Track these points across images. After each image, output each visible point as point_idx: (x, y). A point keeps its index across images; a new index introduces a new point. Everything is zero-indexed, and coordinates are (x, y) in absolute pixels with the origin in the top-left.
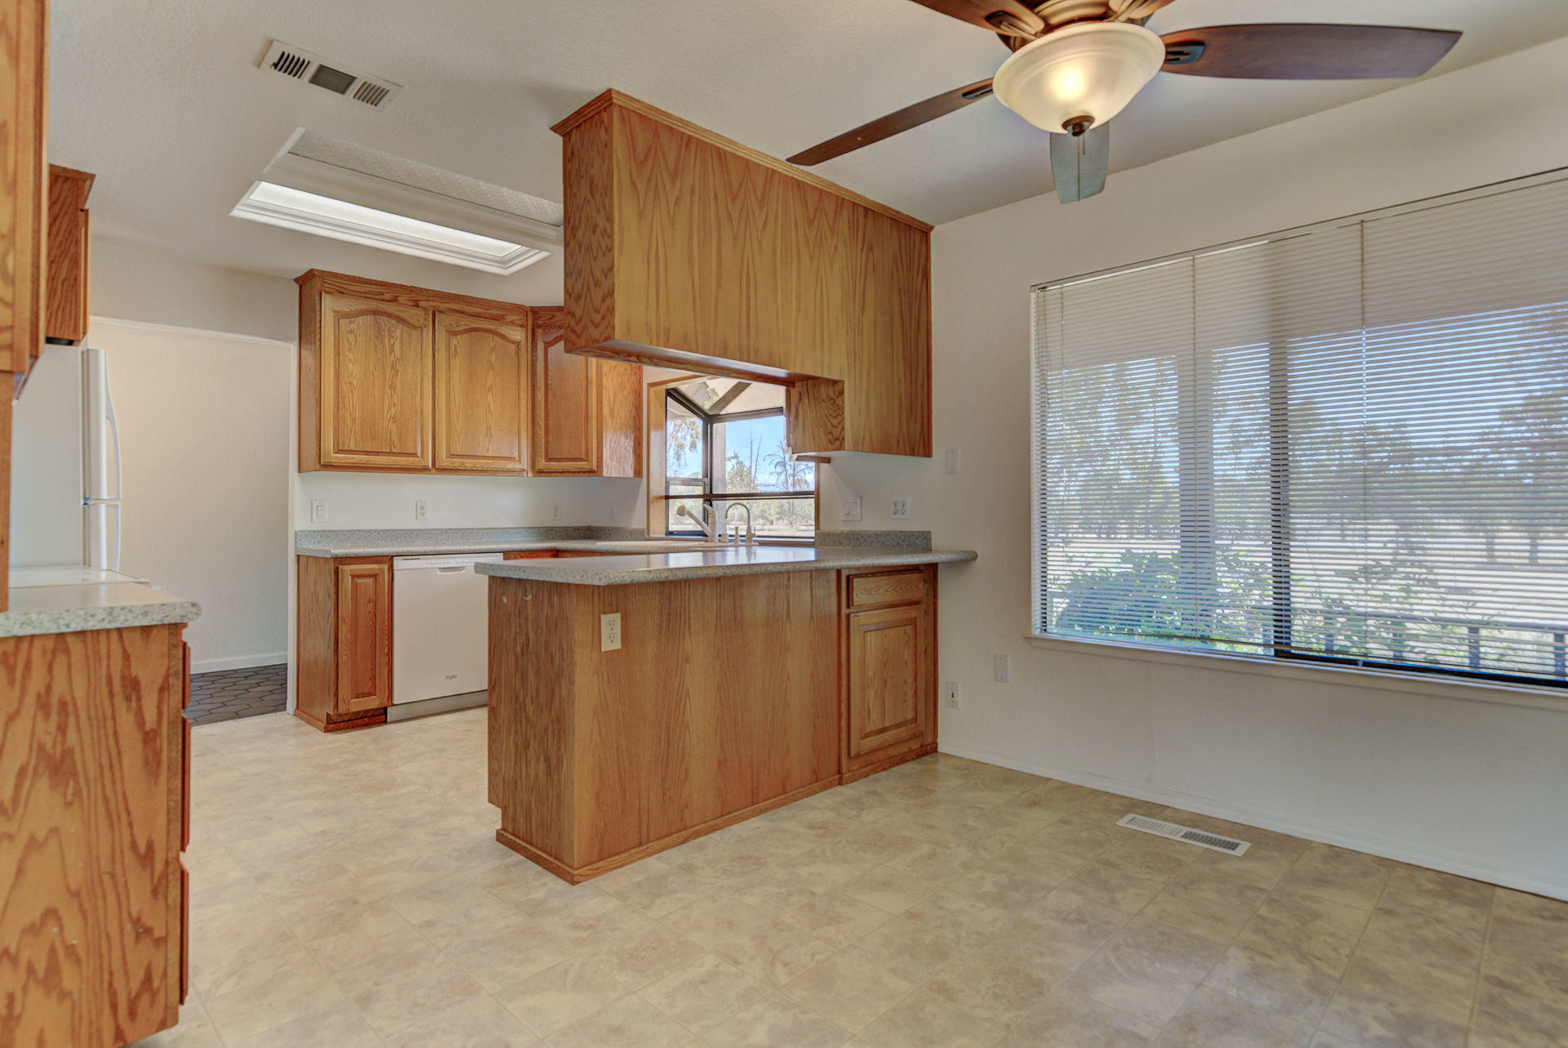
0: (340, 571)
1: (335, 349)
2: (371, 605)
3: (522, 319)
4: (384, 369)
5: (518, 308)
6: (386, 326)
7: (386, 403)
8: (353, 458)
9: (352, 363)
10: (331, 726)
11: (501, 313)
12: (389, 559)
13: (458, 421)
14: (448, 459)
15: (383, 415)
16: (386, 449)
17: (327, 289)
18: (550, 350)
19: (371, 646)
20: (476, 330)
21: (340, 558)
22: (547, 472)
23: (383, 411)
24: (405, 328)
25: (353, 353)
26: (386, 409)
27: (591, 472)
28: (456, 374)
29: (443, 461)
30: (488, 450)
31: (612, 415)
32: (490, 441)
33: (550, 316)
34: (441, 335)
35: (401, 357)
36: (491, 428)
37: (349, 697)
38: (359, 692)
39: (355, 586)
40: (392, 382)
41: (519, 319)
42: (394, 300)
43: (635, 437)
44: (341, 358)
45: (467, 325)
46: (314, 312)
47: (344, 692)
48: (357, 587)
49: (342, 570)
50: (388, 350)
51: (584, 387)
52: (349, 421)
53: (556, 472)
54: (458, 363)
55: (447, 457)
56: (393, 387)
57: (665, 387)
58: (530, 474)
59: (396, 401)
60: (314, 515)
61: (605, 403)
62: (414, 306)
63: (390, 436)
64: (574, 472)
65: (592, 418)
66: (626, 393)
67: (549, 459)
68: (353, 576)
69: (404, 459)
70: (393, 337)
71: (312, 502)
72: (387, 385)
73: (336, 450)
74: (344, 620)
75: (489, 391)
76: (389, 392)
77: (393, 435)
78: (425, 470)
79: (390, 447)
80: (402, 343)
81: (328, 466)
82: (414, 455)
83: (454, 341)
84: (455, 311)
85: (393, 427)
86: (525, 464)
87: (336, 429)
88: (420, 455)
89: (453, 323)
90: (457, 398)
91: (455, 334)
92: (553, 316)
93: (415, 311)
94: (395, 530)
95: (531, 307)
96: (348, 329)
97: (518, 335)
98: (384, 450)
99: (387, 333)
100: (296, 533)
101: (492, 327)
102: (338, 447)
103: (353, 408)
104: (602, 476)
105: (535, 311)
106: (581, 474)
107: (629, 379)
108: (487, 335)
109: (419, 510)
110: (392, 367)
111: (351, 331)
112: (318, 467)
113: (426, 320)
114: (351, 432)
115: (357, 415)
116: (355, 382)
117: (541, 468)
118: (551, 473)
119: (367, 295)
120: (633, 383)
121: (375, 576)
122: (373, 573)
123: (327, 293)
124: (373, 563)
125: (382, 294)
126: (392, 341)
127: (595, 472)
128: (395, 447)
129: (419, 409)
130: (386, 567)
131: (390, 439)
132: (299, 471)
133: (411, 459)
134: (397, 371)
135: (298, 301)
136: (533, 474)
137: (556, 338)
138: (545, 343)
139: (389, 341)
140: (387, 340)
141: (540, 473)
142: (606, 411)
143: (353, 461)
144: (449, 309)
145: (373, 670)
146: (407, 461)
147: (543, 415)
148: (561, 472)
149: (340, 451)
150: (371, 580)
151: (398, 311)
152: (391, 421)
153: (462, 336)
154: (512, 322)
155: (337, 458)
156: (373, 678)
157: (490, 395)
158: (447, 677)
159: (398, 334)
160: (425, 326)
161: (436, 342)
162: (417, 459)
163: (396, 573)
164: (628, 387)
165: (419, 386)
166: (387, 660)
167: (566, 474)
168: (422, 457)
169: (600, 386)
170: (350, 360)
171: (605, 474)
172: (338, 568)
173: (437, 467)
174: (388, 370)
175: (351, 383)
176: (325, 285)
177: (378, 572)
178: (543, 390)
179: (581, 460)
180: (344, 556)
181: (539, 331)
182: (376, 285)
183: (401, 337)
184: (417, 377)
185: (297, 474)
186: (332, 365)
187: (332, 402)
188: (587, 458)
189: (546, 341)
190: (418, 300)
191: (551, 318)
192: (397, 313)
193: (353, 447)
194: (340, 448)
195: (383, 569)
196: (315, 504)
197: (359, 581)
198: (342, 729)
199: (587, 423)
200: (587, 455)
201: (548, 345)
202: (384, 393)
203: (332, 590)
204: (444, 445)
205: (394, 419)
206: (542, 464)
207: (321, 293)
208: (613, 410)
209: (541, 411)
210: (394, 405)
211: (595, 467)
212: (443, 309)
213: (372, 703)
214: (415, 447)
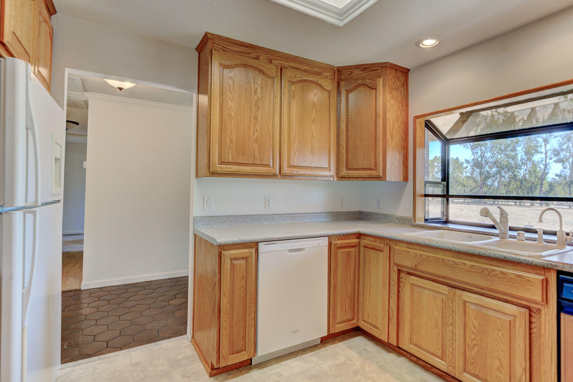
0: (222, 254)
1: (220, 91)
2: (243, 281)
3: (332, 75)
4: (251, 105)
5: (330, 68)
6: (252, 75)
7: (252, 129)
8: (230, 168)
9: (231, 101)
10: (214, 371)
11: (319, 70)
12: (255, 245)
13: (295, 142)
14: (289, 169)
15: (250, 138)
16: (251, 161)
17: (215, 48)
18: (350, 95)
19: (243, 313)
20: (305, 81)
21: (223, 245)
22: (347, 178)
23: (250, 135)
24: (264, 78)
25: (232, 93)
26: (252, 133)
27: (378, 178)
28: (294, 110)
29: (286, 170)
30: (312, 162)
31: (392, 138)
32: (313, 156)
33: (350, 73)
34: (285, 83)
35: (261, 98)
36: (313, 147)
37: (228, 355)
38: (234, 350)
39: (233, 266)
40: (256, 114)
41: (330, 76)
42: (257, 58)
43: (404, 154)
44: (224, 97)
45: (301, 77)
46: (207, 65)
47: (224, 350)
48: (234, 268)
49: (224, 255)
50: (253, 92)
51: (374, 119)
52: (228, 141)
53: (353, 178)
54: (295, 103)
55: (288, 167)
56: (256, 118)
57: (424, 119)
58: (336, 179)
59: (258, 128)
60: (205, 207)
61: (388, 130)
62: (269, 63)
63: (254, 152)
64: (365, 178)
65: (379, 140)
66: (399, 124)
67: (348, 169)
68: (231, 259)
69: (262, 168)
70: (256, 84)
71: (204, 197)
72: (252, 117)
73: (220, 162)
74: (224, 294)
75: (313, 122)
76: (254, 121)
77: (256, 151)
78: (274, 176)
79: (254, 160)
80: (262, 88)
81: (214, 174)
82: (268, 165)
83: (293, 88)
84: (293, 68)
85: (256, 146)
86: (333, 172)
87: (220, 147)
88: (272, 167)
89: (293, 75)
90: (294, 127)
91: (293, 83)
92: (352, 72)
93: (270, 66)
94: (252, 215)
95: (337, 67)
96: (229, 77)
97: (328, 85)
98: (250, 162)
99: (253, 80)
100: (194, 219)
101: (314, 79)
102: (221, 159)
103: (231, 132)
104: (386, 181)
105: (339, 71)
106: (371, 179)
107: (401, 114)
108: (312, 84)
109: (267, 202)
110: (256, 104)
111: (231, 78)
112: (208, 173)
113: (276, 72)
114: (230, 149)
115: (233, 137)
116: (233, 114)
117: (343, 175)
118: (350, 178)
119: (240, 54)
120: (403, 116)
121: (246, 258)
122: (245, 256)
123: (215, 50)
124: (245, 248)
125: (250, 53)
126: (256, 86)
127: (381, 178)
128: (256, 160)
129: (271, 134)
130: (253, 250)
131: (254, 155)
132: (197, 177)
133: (266, 168)
134: (259, 107)
135: (197, 64)
136: (337, 178)
137: (355, 86)
138: (347, 91)
139: (254, 86)
140: (253, 86)
141: (342, 178)
142: (388, 136)
143: (230, 170)
144: (290, 66)
145: (245, 331)
146: (264, 169)
147: (345, 139)
148: (356, 178)
149: (222, 163)
150: (243, 262)
151: (260, 65)
152: (255, 141)
153: (298, 84)
154: (326, 77)
155: (220, 167)
156: (244, 338)
157: (313, 125)
158: (293, 332)
159: (259, 81)
160: (276, 76)
161: (283, 88)
162: (270, 168)
163: (260, 256)
164: (401, 119)
165: (272, 118)
166: (253, 323)
167: (360, 179)
168: (273, 167)
169: (385, 118)
170: (229, 98)
171: (387, 180)
172: (221, 253)
173: (282, 174)
174: (253, 106)
175: (230, 115)
176: (215, 45)
177: (248, 255)
178: (345, 122)
179: (371, 169)
180: (226, 244)
181: (343, 83)
182: (246, 47)
183: (262, 84)
184: (271, 112)
185: (195, 178)
186: (218, 101)
187: (218, 127)
188: (375, 168)
189: (347, 89)
190: (272, 60)
191: (350, 74)
192: (259, 67)
193: (230, 160)
194: (223, 161)
195: (252, 252)
196: (206, 199)
197: (235, 262)
198: (221, 373)
199: (376, 144)
200: (376, 165)
201: (348, 92)
202: (250, 122)
203: (217, 270)
204: (286, 159)
205: (256, 140)
206: (344, 172)
207: (212, 50)
208: (392, 135)
209: (343, 137)
210: (257, 130)
211: (381, 174)
212: (287, 66)
213: (242, 357)
214: (269, 161)
